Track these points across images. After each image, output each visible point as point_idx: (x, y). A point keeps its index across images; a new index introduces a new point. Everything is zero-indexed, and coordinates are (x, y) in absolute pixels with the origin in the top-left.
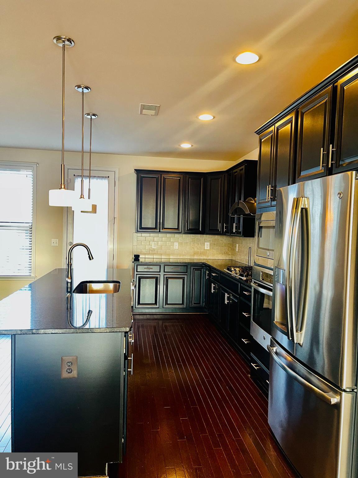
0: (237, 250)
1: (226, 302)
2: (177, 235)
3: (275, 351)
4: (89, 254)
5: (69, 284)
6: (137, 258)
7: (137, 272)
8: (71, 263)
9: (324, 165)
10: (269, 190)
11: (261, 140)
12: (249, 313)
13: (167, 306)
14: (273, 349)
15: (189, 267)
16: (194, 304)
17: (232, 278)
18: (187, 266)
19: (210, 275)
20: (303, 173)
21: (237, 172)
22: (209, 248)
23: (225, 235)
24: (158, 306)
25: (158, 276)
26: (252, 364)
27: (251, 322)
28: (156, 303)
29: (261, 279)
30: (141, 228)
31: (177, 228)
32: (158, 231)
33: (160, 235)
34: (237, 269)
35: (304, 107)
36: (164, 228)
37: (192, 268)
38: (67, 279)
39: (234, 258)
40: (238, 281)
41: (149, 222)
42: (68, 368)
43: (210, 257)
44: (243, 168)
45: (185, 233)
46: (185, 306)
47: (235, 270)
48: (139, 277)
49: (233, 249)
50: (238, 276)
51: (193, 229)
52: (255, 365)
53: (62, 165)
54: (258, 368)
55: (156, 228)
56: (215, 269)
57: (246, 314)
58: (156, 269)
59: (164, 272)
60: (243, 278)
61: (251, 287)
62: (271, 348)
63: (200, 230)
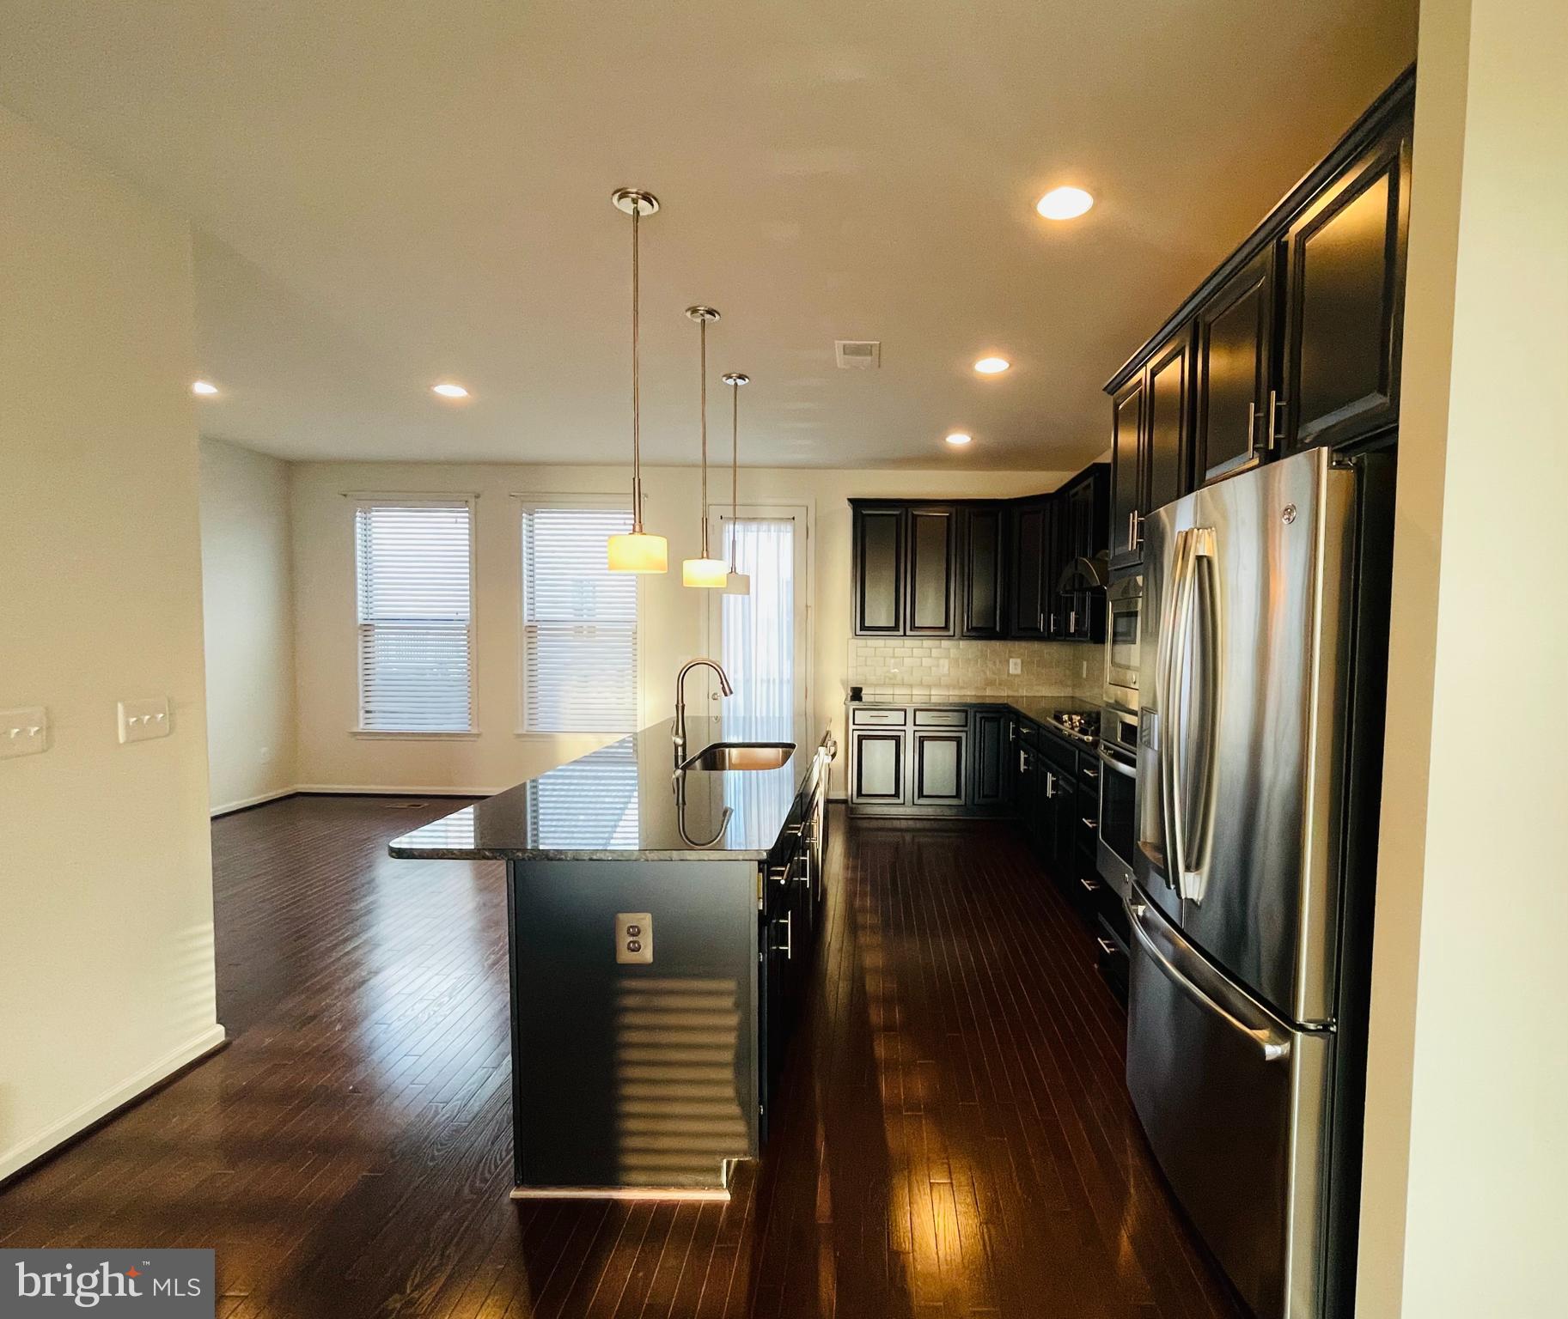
0: (1084, 676)
1: (1050, 793)
2: (945, 643)
3: (1140, 913)
4: (722, 683)
5: (680, 749)
6: (856, 694)
7: (854, 724)
8: (682, 702)
9: (1258, 446)
10: (1133, 523)
11: (1116, 406)
12: (1094, 817)
13: (923, 801)
14: (1136, 911)
15: (971, 715)
16: (984, 796)
17: (1063, 738)
18: (966, 712)
19: (1017, 731)
20: (1210, 475)
21: (1076, 493)
22: (1019, 671)
23: (1054, 640)
24: (901, 801)
25: (902, 734)
26: (1099, 939)
27: (1098, 842)
28: (897, 795)
29: (1119, 740)
30: (863, 628)
31: (943, 625)
32: (901, 633)
33: (908, 642)
34: (1076, 718)
35: (1209, 310)
36: (913, 628)
37: (978, 715)
38: (673, 738)
39: (1078, 694)
40: (1074, 746)
41: (880, 614)
42: (631, 939)
43: (1024, 692)
44: (1089, 484)
45: (963, 637)
46: (962, 802)
47: (1071, 719)
48: (859, 736)
49: (1076, 674)
50: (1076, 734)
51: (980, 628)
52: (1107, 942)
53: (634, 479)
54: (1113, 950)
55: (896, 628)
56: (1031, 720)
57: (1091, 823)
58: (897, 717)
59: (915, 725)
60: (1085, 738)
61: (1097, 758)
62: (1133, 907)
63: (998, 629)
